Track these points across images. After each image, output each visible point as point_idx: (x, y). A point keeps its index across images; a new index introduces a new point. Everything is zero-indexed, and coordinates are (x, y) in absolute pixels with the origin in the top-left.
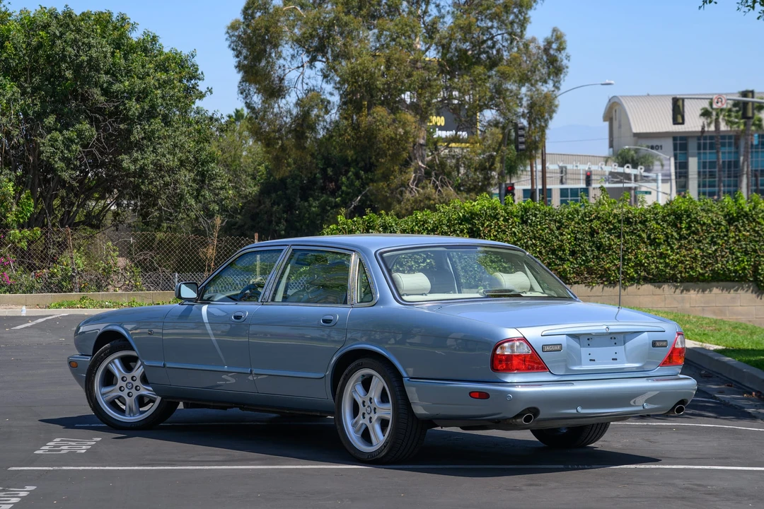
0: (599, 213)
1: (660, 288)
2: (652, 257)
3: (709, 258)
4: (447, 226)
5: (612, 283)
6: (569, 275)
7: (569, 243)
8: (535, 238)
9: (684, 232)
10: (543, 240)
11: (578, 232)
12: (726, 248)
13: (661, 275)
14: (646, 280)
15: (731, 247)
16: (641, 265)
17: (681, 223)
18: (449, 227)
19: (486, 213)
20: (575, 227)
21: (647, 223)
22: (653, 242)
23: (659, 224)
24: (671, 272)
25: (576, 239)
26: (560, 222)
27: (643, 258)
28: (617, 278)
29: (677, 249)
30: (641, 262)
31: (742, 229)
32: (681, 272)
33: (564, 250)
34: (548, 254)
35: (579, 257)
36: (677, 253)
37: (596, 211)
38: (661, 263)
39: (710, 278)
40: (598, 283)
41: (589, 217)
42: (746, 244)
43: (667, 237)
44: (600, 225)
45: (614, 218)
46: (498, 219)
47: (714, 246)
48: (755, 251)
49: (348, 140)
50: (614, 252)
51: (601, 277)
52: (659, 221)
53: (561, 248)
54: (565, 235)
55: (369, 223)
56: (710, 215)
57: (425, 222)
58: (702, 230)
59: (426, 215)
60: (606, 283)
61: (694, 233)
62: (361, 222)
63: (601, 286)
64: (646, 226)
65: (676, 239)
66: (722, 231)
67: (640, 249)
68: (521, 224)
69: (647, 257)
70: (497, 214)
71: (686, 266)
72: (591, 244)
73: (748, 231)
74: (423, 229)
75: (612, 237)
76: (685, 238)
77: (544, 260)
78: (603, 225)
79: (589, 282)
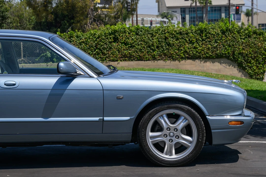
0: (168, 30)
1: (195, 61)
2: (191, 49)
3: (214, 48)
4: (104, 36)
5: (174, 60)
6: (156, 57)
7: (156, 43)
8: (142, 41)
9: (204, 38)
10: (145, 42)
11: (160, 38)
12: (221, 44)
13: (194, 56)
14: (188, 58)
15: (223, 44)
16: (186, 52)
17: (203, 34)
18: (105, 36)
19: (121, 31)
20: (158, 36)
21: (188, 34)
22: (191, 42)
23: (193, 35)
24: (199, 55)
25: (159, 41)
26: (152, 34)
27: (187, 49)
28: (176, 57)
29: (201, 45)
30: (186, 51)
31: (228, 36)
32: (203, 55)
33: (154, 46)
34: (147, 48)
35: (160, 49)
36: (201, 47)
37: (167, 29)
38: (194, 51)
39: (215, 57)
40: (168, 60)
41: (164, 32)
42: (229, 42)
43: (197, 40)
44: (169, 35)
45: (175, 32)
46: (126, 33)
47: (216, 43)
48: (233, 45)
49: (64, 8)
50: (175, 46)
51: (170, 57)
52: (194, 33)
53: (153, 45)
54: (154, 40)
55: (70, 35)
56: (215, 30)
57: (95, 34)
58: (211, 37)
59: (95, 31)
60: (172, 60)
61: (208, 38)
62: (67, 35)
63: (170, 61)
64: (188, 35)
65: (200, 41)
66: (220, 37)
67: (185, 45)
68: (136, 35)
69: (188, 49)
70: (126, 31)
71: (205, 52)
72: (165, 43)
73: (230, 37)
74: (94, 37)
75: (174, 40)
76: (205, 40)
77: (146, 50)
78: (170, 35)
79: (164, 60)
